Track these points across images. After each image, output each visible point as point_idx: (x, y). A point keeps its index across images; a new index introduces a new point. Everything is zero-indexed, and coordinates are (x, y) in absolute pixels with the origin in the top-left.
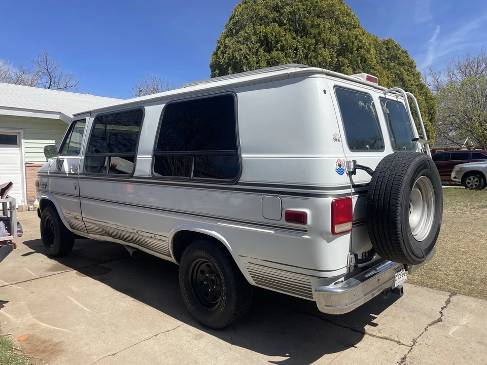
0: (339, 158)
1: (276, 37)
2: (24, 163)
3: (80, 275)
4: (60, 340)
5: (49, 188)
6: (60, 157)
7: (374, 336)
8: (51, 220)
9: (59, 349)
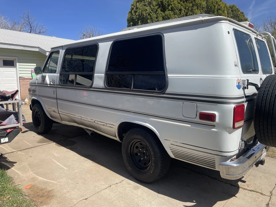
0: (238, 78)
1: (168, 2)
2: (18, 77)
3: (58, 146)
4: (52, 188)
5: (37, 93)
6: (44, 74)
7: (245, 189)
8: (38, 112)
9: (52, 195)
